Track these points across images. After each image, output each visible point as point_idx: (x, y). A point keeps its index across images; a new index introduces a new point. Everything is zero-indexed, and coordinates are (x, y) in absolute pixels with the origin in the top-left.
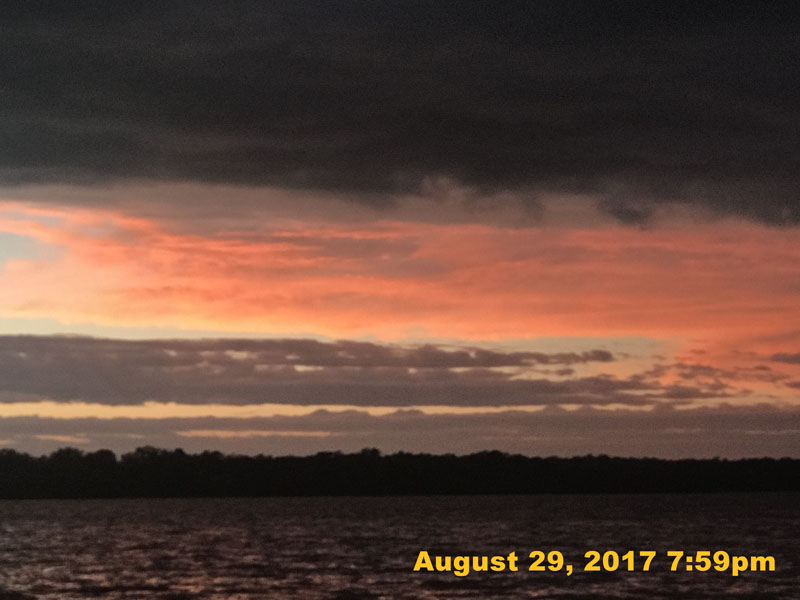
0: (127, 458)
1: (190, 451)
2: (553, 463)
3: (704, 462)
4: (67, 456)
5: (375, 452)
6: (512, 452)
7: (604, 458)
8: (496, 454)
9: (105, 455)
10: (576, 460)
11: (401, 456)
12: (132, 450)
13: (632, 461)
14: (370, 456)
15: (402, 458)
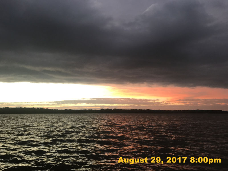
1: (119, 109)
2: (154, 110)
4: (108, 109)
7: (160, 110)
8: (149, 109)
9: (111, 109)
10: (157, 110)
11: (139, 110)
12: (114, 109)
14: (136, 110)
15: (140, 110)
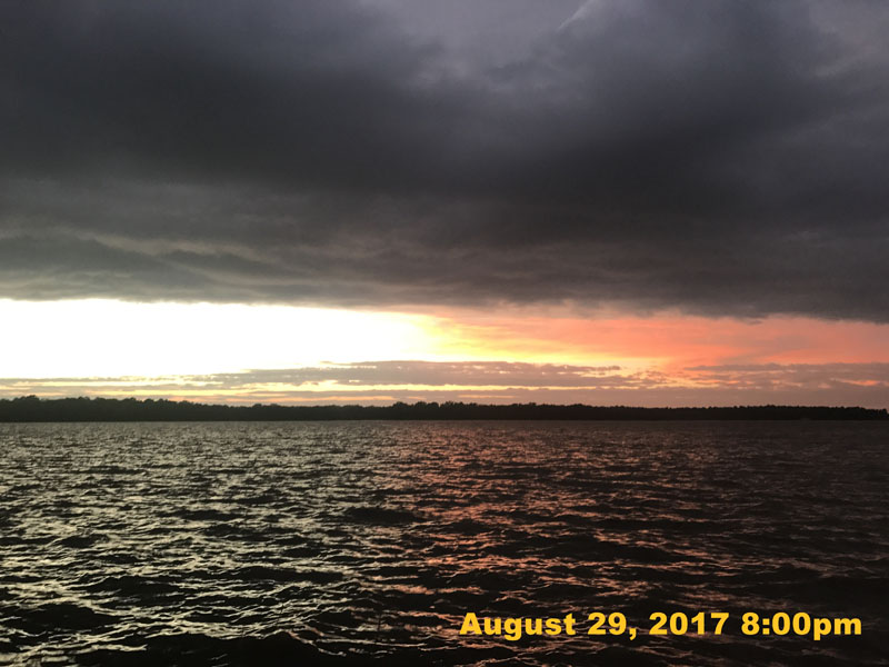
0: (443, 405)
1: (465, 403)
2: (602, 408)
3: (662, 409)
4: (420, 404)
5: (534, 404)
6: (586, 404)
7: (622, 407)
8: (580, 405)
9: (435, 404)
12: (444, 402)
13: (634, 408)
15: (544, 406)
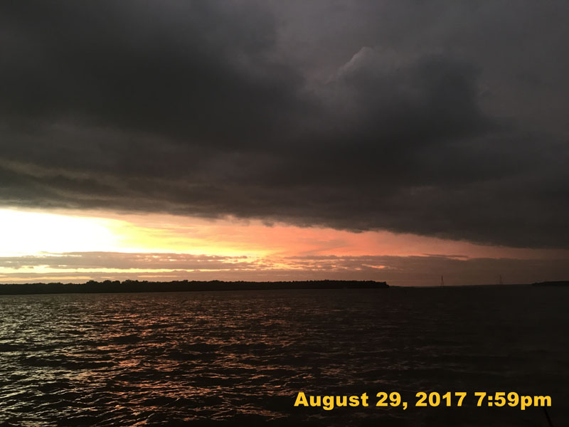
0: (123, 283)
1: (139, 281)
2: (230, 283)
4: (107, 282)
5: (187, 281)
6: (220, 280)
7: (242, 282)
8: (217, 281)
9: (118, 282)
10: (236, 282)
11: (193, 282)
12: (125, 280)
